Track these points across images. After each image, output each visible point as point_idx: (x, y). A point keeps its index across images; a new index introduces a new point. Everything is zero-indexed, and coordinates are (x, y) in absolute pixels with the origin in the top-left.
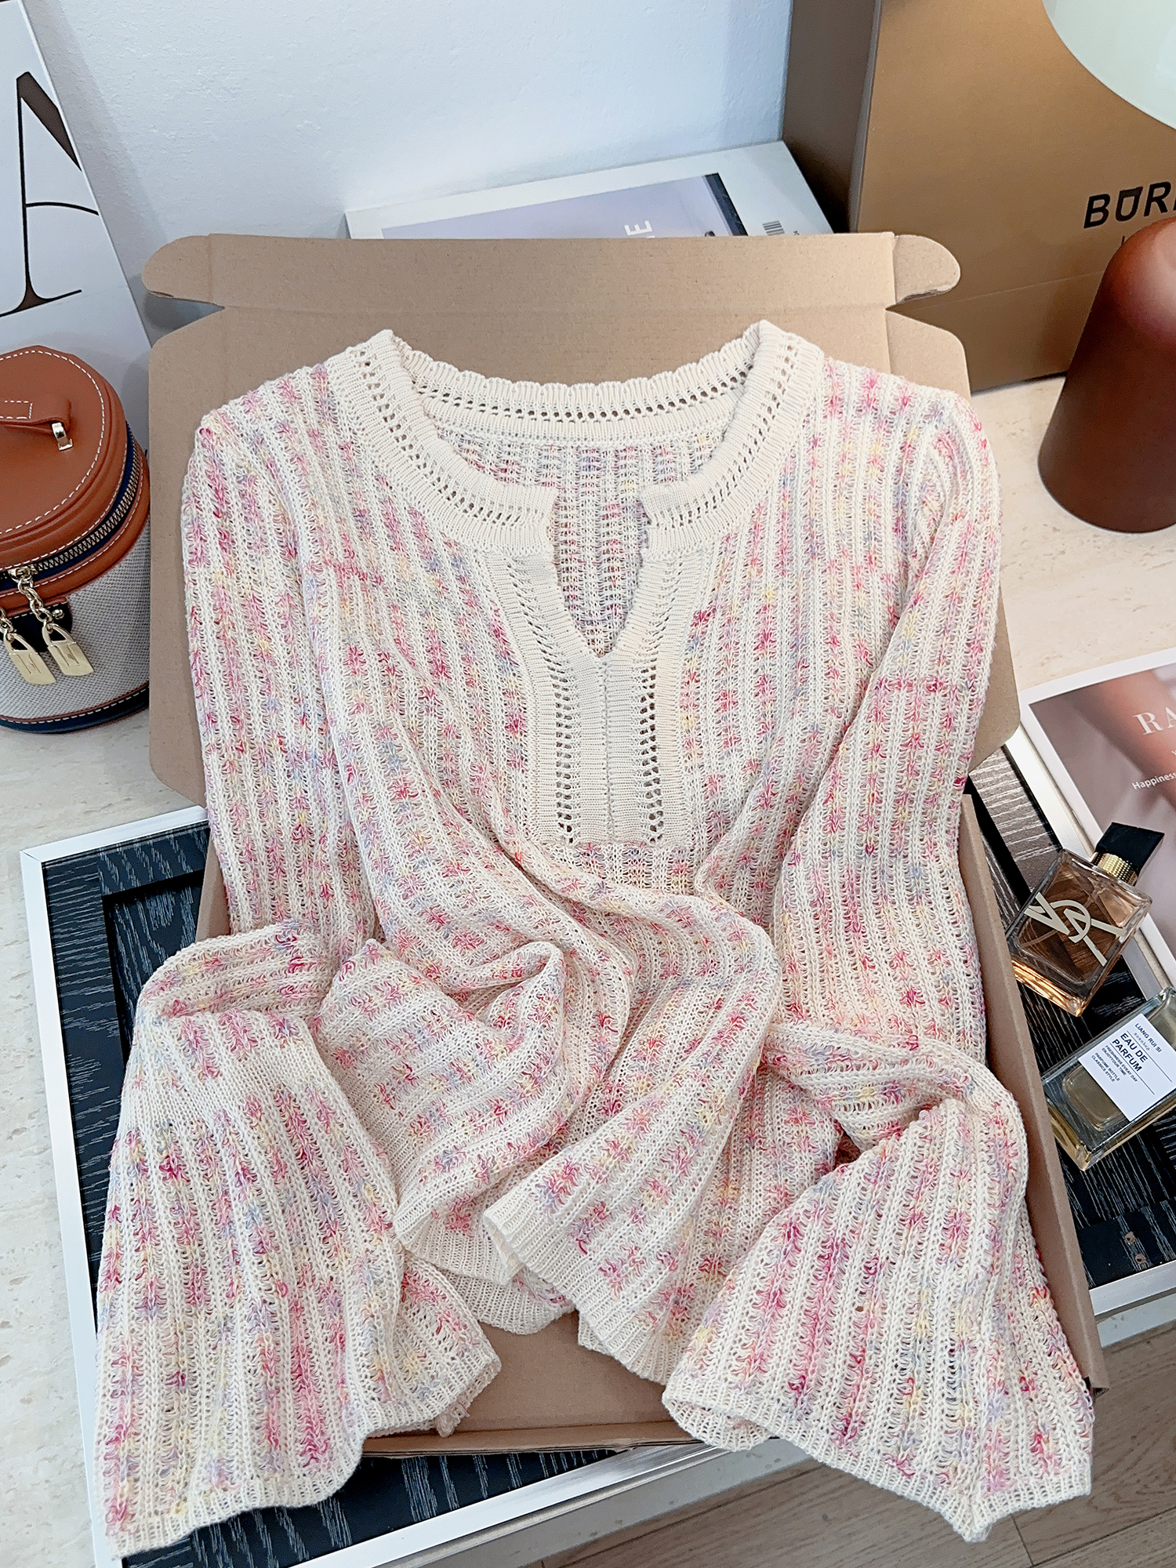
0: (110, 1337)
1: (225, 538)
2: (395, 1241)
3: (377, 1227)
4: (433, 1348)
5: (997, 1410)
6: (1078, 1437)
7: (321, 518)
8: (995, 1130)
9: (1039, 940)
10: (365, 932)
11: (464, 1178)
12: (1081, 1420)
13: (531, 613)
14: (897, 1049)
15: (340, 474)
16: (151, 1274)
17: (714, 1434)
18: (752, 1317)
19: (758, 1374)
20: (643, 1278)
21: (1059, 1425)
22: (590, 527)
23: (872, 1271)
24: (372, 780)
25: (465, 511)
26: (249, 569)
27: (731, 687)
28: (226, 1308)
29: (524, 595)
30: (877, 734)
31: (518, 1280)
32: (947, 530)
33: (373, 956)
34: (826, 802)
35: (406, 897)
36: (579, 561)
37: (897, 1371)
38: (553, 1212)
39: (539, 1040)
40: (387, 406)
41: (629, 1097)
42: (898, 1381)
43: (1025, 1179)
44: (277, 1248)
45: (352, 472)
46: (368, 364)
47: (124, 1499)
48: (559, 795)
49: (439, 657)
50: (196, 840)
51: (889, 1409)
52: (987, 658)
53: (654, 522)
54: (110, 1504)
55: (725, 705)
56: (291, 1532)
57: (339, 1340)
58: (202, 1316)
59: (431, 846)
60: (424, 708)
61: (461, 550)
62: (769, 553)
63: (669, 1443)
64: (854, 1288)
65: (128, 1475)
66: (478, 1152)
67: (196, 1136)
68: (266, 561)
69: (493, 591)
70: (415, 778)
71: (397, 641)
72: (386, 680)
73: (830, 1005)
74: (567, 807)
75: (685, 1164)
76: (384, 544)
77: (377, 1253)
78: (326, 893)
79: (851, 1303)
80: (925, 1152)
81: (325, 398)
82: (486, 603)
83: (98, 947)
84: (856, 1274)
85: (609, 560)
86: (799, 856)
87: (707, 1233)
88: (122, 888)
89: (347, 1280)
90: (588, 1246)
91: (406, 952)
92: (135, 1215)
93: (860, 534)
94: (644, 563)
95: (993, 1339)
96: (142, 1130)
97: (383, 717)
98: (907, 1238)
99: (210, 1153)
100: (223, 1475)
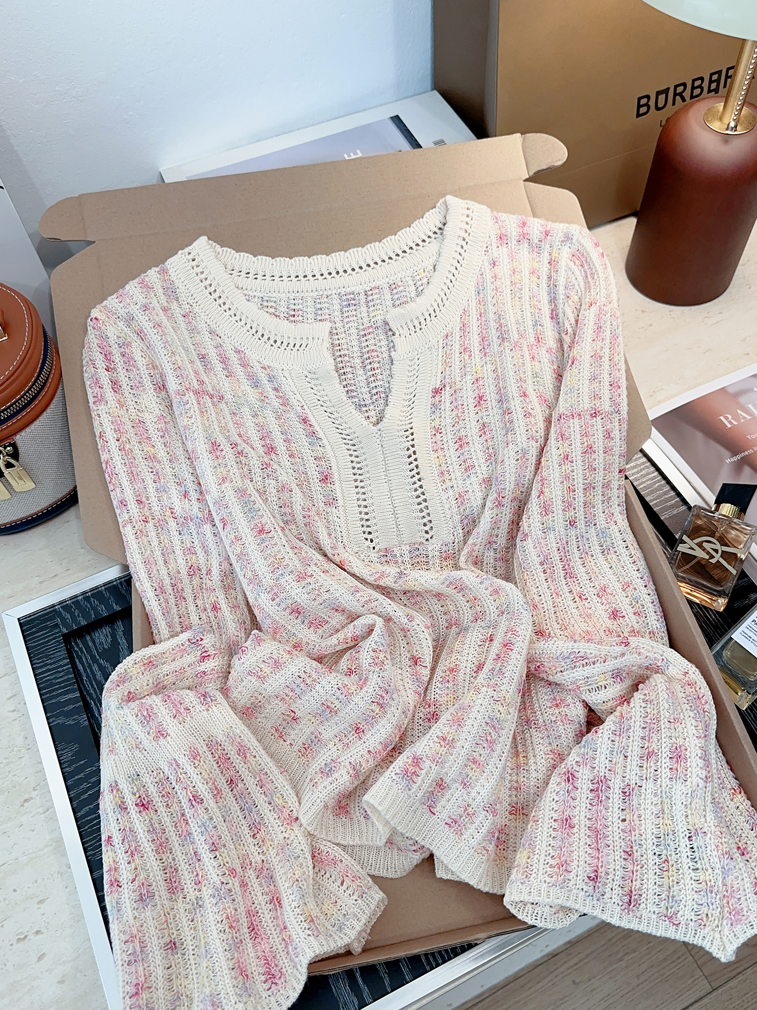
0: (120, 926)
1: (115, 384)
2: (302, 829)
3: (288, 821)
4: (341, 895)
5: (728, 871)
7: (179, 361)
8: (689, 690)
9: (688, 567)
10: (245, 629)
11: (343, 779)
13: (325, 405)
14: (616, 647)
15: (186, 332)
16: (142, 876)
17: (543, 920)
18: (554, 837)
19: (565, 874)
20: (476, 824)
22: (355, 344)
23: (627, 794)
24: (240, 526)
25: (272, 345)
26: (134, 403)
27: (464, 434)
28: (196, 892)
29: (319, 394)
30: (564, 448)
31: (390, 842)
32: (586, 313)
33: (259, 641)
34: (539, 496)
35: (273, 600)
36: (351, 367)
37: (656, 857)
38: (410, 790)
39: (379, 679)
40: (211, 285)
41: (443, 708)
42: (658, 863)
43: (715, 717)
44: (225, 846)
45: (193, 331)
46: (194, 260)
48: (362, 519)
49: (268, 442)
50: (120, 588)
51: (655, 883)
52: (624, 392)
53: (397, 334)
55: (461, 446)
57: (276, 901)
58: (180, 900)
59: (285, 563)
60: (265, 476)
61: (273, 371)
62: (474, 342)
63: (513, 931)
64: (617, 808)
66: (349, 760)
67: (157, 780)
68: (145, 396)
69: (298, 394)
70: (268, 521)
71: (240, 435)
72: (238, 460)
73: (563, 628)
74: (368, 526)
75: (492, 745)
76: (222, 375)
77: (292, 838)
78: (215, 608)
79: (617, 817)
80: (649, 711)
81: (169, 286)
82: (295, 403)
83: (65, 668)
84: (617, 798)
85: (370, 363)
86: (527, 535)
87: (510, 789)
88: (75, 627)
89: (274, 860)
90: (435, 810)
91: (278, 637)
92: (123, 840)
93: (530, 323)
94: (394, 362)
95: (716, 824)
96: (119, 782)
97: (240, 484)
98: (647, 768)
99: (168, 790)
100: (215, 1005)
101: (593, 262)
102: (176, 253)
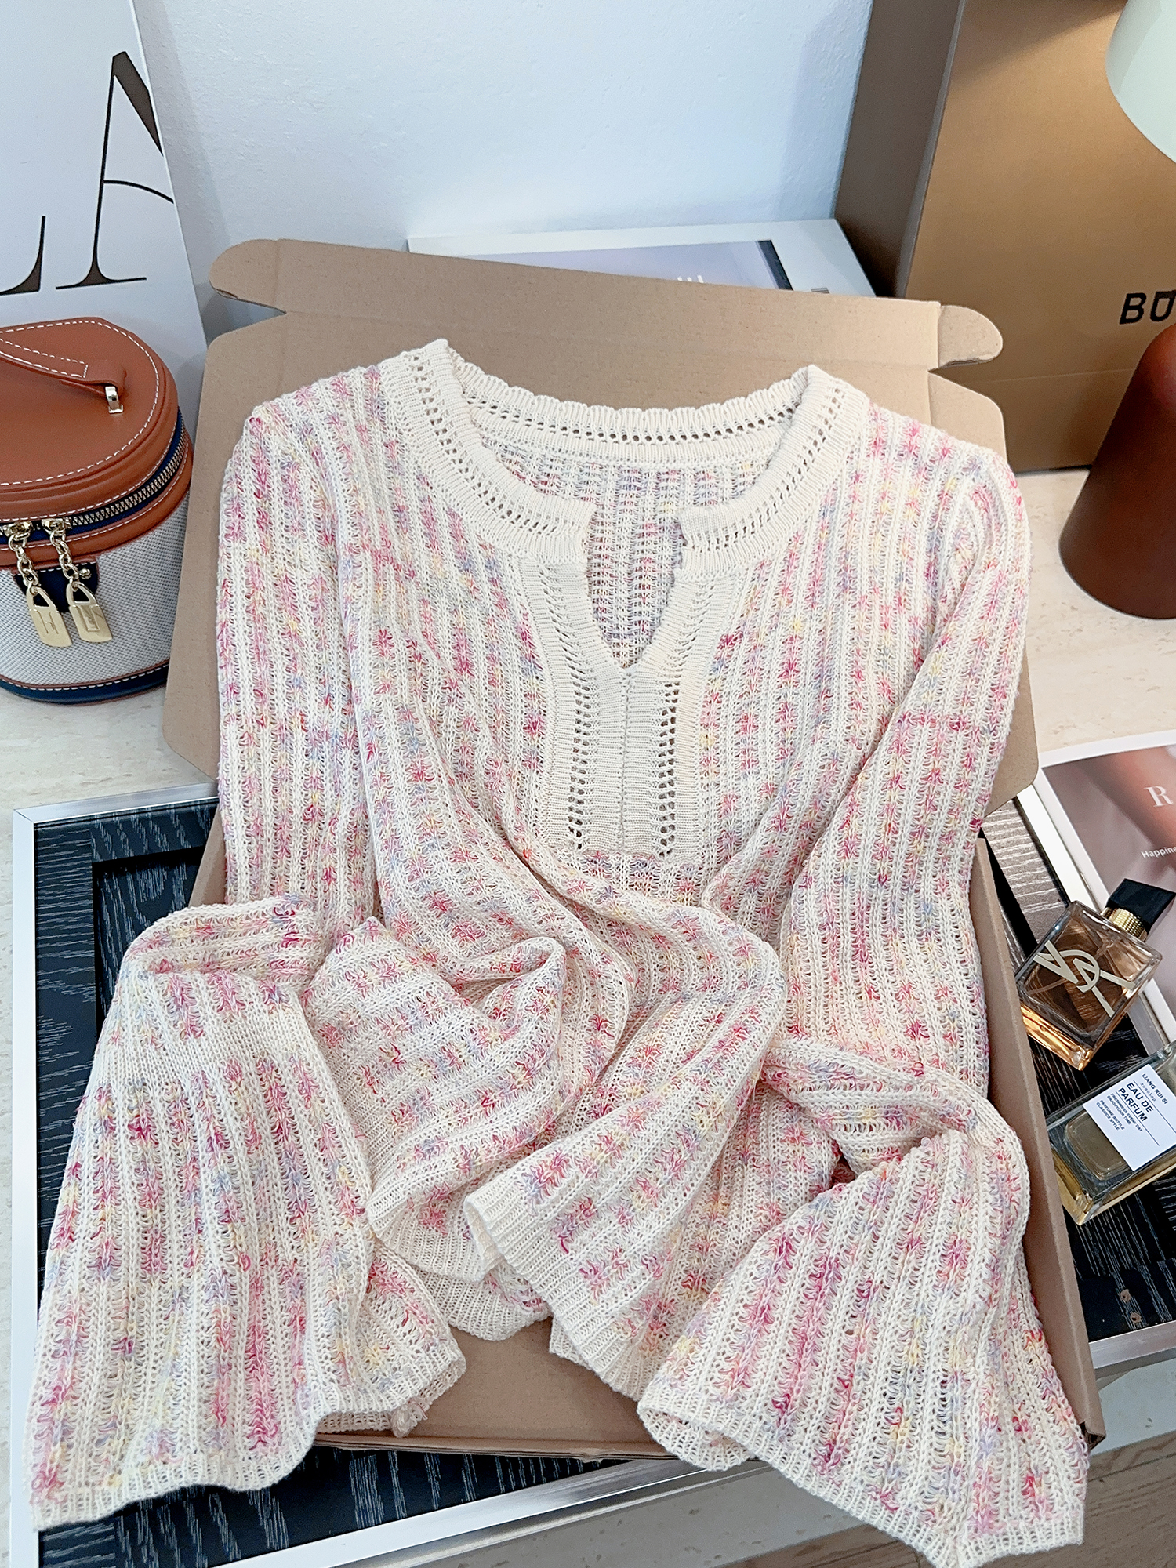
0: (57, 1295)
1: (263, 517)
2: (367, 1227)
3: (348, 1211)
4: (398, 1340)
5: (989, 1447)
6: (1072, 1482)
7: (362, 504)
8: (998, 1165)
9: (1044, 989)
10: (363, 919)
11: (445, 1168)
12: (1076, 1465)
13: (560, 621)
14: (902, 1074)
15: (383, 469)
16: (107, 1234)
17: (690, 1450)
18: (737, 1330)
19: (741, 1388)
20: (625, 1282)
21: (1052, 1468)
22: (625, 544)
23: (865, 1294)
24: (391, 760)
25: (503, 517)
26: (284, 551)
27: (753, 711)
28: (183, 1277)
29: (554, 602)
30: (897, 766)
31: (491, 1280)
32: (979, 578)
33: (373, 933)
34: (842, 827)
35: (411, 879)
36: (611, 576)
37: (885, 1399)
38: (538, 1203)
39: (535, 1031)
40: (436, 410)
41: (621, 1102)
42: (886, 1410)
43: (1027, 1214)
44: (243, 1220)
45: (394, 469)
46: (421, 368)
47: (55, 1464)
48: (571, 799)
49: (464, 654)
51: (874, 1439)
52: (1010, 704)
53: (690, 544)
54: (38, 1469)
55: (745, 728)
56: (224, 1528)
57: (299, 1323)
58: (156, 1284)
59: (442, 830)
60: (446, 699)
61: (495, 553)
62: (801, 583)
64: (844, 1311)
65: (62, 1440)
66: (461, 1143)
67: (170, 1098)
68: (302, 545)
69: (523, 595)
70: (432, 762)
71: (425, 635)
73: (833, 1031)
74: (579, 812)
75: (679, 1167)
76: (420, 541)
77: (346, 1236)
78: (328, 877)
79: (841, 1325)
80: (927, 1177)
81: (376, 397)
82: (517, 607)
83: (83, 911)
84: (848, 1297)
85: (641, 577)
86: (810, 880)
87: (692, 1247)
88: (114, 857)
89: (312, 1262)
90: (570, 1245)
91: (404, 937)
92: (97, 1173)
93: (893, 574)
94: (676, 583)
95: (988, 1372)
96: (114, 1087)
97: (406, 700)
98: (903, 1263)
99: (183, 1117)
100: (165, 1447)
101: (1002, 507)
102: (398, 353)
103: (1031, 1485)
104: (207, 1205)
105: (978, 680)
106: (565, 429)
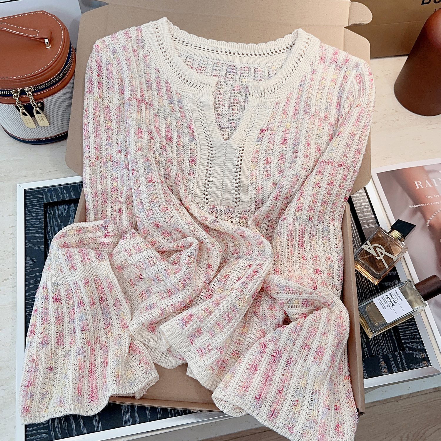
0: (29, 352)
1: (100, 85)
2: (129, 332)
3: (123, 327)
4: (137, 370)
5: (325, 415)
6: (351, 427)
7: (134, 82)
8: (339, 320)
9: (366, 257)
10: (132, 226)
11: (155, 314)
12: (354, 422)
13: (203, 122)
14: (309, 289)
15: (142, 66)
16: (45, 333)
17: (228, 410)
18: (246, 373)
19: (245, 392)
20: (211, 355)
21: (346, 422)
22: (228, 93)
23: (289, 363)
24: (140, 175)
25: (185, 83)
26: (107, 97)
27: (270, 157)
28: (69, 347)
29: (202, 115)
30: (318, 179)
31: (169, 350)
32: (354, 110)
33: (133, 235)
34: (297, 201)
35: (147, 217)
36: (223, 105)
37: (293, 397)
38: (183, 329)
39: (186, 271)
40: (162, 44)
41: (215, 294)
42: (292, 401)
43: (347, 338)
44: (89, 330)
45: (147, 66)
46: (157, 28)
47: (28, 406)
48: (205, 187)
49: (169, 134)
50: (78, 188)
51: (288, 410)
52: (362, 156)
53: (251, 94)
54: (23, 406)
55: (267, 163)
56: (82, 424)
57: (106, 363)
58: (61, 349)
59: (158, 200)
60: (161, 152)
61: (181, 97)
62: (291, 110)
63: (212, 411)
64: (282, 368)
65: (30, 398)
66: (161, 306)
67: (66, 289)
68: (113, 95)
69: (191, 112)
70: (156, 176)
71: (155, 127)
72: (149, 141)
73: (289, 271)
74: (207, 192)
75: (230, 319)
76: (155, 93)
78: (120, 212)
79: (280, 372)
80: (313, 325)
81: (140, 38)
82: (188, 117)
83: (41, 220)
84: (284, 363)
85: (233, 106)
86: (285, 218)
87: (235, 343)
88: (51, 201)
89: (111, 343)
90: (193, 342)
91: (145, 235)
92: (42, 313)
93: (324, 107)
94: (245, 109)
95: (327, 391)
96: (48, 285)
97: (147, 154)
98: (303, 353)
99: (70, 295)
100: (61, 402)
101: (365, 83)
102: (149, 22)
103: (338, 427)
104: (77, 325)
105: (350, 148)
106: (208, 49)
